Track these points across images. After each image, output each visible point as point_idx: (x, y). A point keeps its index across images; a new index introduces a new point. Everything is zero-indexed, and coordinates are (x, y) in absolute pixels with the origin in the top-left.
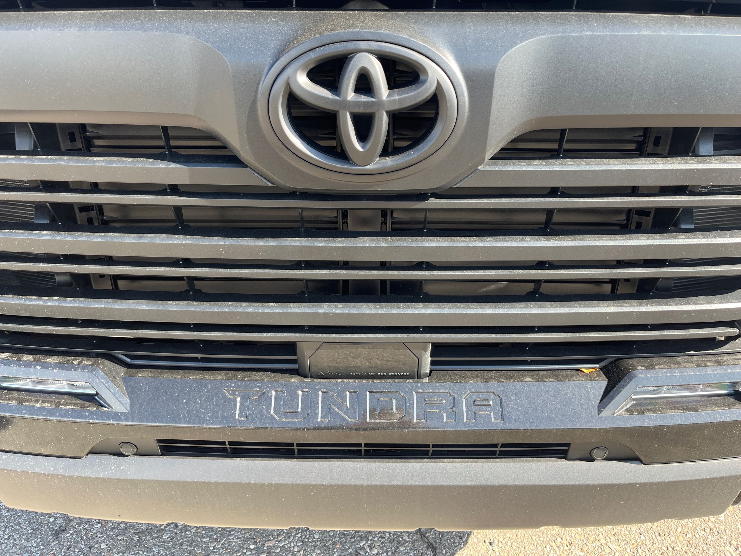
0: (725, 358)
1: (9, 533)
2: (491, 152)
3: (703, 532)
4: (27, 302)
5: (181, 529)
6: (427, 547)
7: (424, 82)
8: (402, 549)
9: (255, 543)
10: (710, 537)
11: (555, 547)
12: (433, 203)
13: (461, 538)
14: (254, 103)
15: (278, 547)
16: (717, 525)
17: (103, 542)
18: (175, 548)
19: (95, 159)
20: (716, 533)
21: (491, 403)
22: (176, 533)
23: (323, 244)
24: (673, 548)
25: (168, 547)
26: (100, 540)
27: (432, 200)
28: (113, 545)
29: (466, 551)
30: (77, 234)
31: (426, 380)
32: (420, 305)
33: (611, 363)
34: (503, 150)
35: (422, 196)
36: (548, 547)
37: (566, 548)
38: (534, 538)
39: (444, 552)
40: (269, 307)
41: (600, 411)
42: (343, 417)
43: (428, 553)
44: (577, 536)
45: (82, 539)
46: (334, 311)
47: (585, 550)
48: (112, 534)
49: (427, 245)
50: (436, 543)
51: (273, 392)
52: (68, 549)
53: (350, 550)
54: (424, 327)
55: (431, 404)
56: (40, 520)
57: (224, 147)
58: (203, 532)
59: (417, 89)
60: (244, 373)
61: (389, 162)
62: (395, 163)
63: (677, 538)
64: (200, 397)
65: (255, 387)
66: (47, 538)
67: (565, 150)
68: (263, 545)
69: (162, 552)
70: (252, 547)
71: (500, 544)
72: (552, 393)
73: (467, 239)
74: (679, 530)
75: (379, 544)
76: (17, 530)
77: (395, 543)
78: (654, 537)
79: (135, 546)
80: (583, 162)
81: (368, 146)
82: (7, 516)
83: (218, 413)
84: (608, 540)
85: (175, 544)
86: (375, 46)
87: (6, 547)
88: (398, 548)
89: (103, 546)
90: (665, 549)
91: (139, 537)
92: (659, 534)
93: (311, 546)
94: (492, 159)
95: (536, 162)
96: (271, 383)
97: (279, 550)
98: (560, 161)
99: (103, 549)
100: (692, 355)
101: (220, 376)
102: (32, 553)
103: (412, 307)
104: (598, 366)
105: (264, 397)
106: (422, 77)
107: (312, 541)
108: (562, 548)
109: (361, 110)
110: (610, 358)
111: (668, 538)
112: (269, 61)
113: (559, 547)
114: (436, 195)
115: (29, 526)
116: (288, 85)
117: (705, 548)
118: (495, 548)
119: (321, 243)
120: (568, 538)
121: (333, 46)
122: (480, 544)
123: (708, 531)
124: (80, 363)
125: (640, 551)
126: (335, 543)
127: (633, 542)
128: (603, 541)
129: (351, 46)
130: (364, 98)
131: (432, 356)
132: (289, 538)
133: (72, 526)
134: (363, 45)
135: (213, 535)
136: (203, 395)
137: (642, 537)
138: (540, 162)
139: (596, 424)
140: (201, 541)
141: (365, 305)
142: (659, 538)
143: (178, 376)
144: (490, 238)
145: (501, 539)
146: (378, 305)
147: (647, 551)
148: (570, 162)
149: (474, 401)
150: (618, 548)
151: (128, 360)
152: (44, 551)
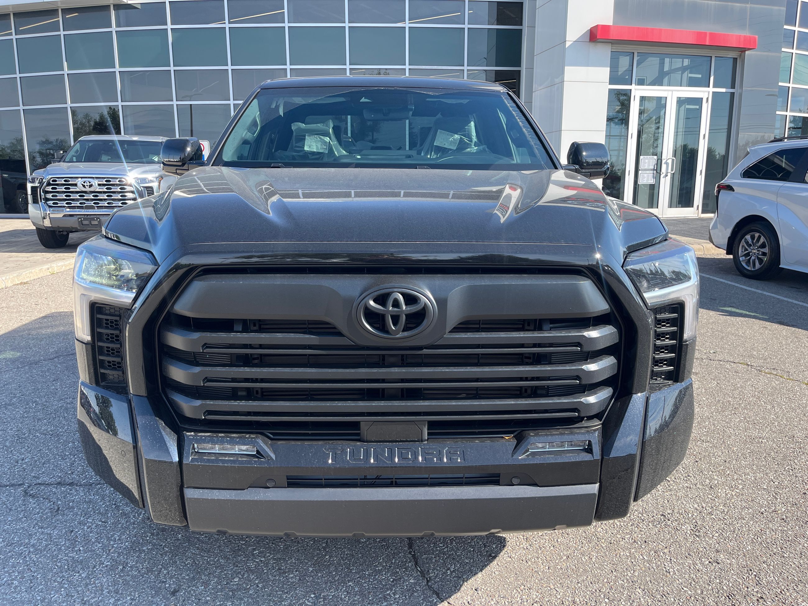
0: (575, 430)
1: (138, 594)
2: (448, 329)
3: (622, 582)
4: (230, 403)
5: (261, 588)
6: (433, 593)
7: (419, 303)
8: (415, 594)
9: (314, 594)
10: (626, 584)
11: (519, 591)
12: (425, 351)
13: (456, 587)
14: (351, 310)
15: (330, 595)
16: (632, 578)
17: (208, 596)
18: (259, 598)
19: (278, 334)
20: (631, 582)
21: (458, 453)
22: (258, 590)
23: (376, 371)
24: (600, 591)
25: (254, 598)
26: (205, 595)
27: (424, 350)
28: (215, 598)
29: (459, 594)
30: (262, 368)
31: (426, 442)
32: (421, 401)
33: (520, 433)
34: (454, 328)
35: (421, 348)
36: (514, 591)
37: (527, 591)
38: (505, 586)
39: (444, 595)
40: (348, 403)
41: (512, 456)
42: (384, 461)
43: (434, 596)
44: (535, 584)
45: (192, 595)
46: (380, 404)
47: (539, 592)
48: (213, 591)
49: (423, 371)
50: (439, 590)
51: (349, 449)
52: (183, 601)
53: (380, 596)
54: (423, 412)
55: (428, 454)
56: (159, 586)
57: (335, 328)
58: (277, 589)
59: (417, 305)
60: (332, 441)
61: (406, 334)
62: (409, 334)
63: (603, 585)
64: (311, 452)
65: (339, 447)
66: (167, 596)
67: (482, 328)
68: (321, 595)
69: (250, 600)
70: (313, 596)
71: (482, 590)
72: (489, 447)
73: (442, 368)
74: (605, 580)
75: (400, 592)
76: (144, 592)
77: (411, 591)
78: (587, 584)
79: (231, 598)
80: (489, 333)
81: (397, 328)
82: (134, 585)
83: (320, 460)
84: (556, 586)
85: (258, 596)
86: (400, 290)
87: (139, 601)
88: (413, 594)
89: (208, 598)
90: (594, 591)
91: (233, 593)
92: (591, 583)
93: (353, 594)
94: (449, 332)
95: (469, 334)
96: (347, 445)
97: (331, 597)
98: (479, 333)
99: (208, 600)
100: (559, 429)
101: (320, 443)
102: (158, 604)
103: (417, 402)
104: (512, 435)
105: (344, 452)
106: (418, 301)
107: (354, 592)
108: (524, 591)
109: (395, 314)
110: (519, 430)
111: (597, 585)
112: (358, 295)
113: (522, 591)
114: (426, 348)
115: (152, 590)
116: (366, 304)
117: (622, 590)
118: (480, 592)
119: (375, 370)
120: (529, 586)
121: (384, 290)
122: (469, 590)
123: (625, 581)
124: (250, 436)
125: (577, 592)
126: (370, 593)
127: (573, 587)
128: (552, 587)
129: (391, 290)
130: (396, 309)
131: (428, 430)
132: (338, 590)
133: (183, 589)
134: (396, 290)
135: (284, 590)
136: (313, 451)
137: (579, 585)
138: (471, 333)
139: (510, 462)
140: (277, 594)
141: (395, 402)
142: (591, 585)
143: (299, 443)
144: (452, 368)
145: (483, 587)
146: (401, 402)
147: (582, 592)
148: (483, 333)
149: (450, 452)
150: (562, 591)
151: (272, 436)
152: (167, 603)
